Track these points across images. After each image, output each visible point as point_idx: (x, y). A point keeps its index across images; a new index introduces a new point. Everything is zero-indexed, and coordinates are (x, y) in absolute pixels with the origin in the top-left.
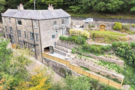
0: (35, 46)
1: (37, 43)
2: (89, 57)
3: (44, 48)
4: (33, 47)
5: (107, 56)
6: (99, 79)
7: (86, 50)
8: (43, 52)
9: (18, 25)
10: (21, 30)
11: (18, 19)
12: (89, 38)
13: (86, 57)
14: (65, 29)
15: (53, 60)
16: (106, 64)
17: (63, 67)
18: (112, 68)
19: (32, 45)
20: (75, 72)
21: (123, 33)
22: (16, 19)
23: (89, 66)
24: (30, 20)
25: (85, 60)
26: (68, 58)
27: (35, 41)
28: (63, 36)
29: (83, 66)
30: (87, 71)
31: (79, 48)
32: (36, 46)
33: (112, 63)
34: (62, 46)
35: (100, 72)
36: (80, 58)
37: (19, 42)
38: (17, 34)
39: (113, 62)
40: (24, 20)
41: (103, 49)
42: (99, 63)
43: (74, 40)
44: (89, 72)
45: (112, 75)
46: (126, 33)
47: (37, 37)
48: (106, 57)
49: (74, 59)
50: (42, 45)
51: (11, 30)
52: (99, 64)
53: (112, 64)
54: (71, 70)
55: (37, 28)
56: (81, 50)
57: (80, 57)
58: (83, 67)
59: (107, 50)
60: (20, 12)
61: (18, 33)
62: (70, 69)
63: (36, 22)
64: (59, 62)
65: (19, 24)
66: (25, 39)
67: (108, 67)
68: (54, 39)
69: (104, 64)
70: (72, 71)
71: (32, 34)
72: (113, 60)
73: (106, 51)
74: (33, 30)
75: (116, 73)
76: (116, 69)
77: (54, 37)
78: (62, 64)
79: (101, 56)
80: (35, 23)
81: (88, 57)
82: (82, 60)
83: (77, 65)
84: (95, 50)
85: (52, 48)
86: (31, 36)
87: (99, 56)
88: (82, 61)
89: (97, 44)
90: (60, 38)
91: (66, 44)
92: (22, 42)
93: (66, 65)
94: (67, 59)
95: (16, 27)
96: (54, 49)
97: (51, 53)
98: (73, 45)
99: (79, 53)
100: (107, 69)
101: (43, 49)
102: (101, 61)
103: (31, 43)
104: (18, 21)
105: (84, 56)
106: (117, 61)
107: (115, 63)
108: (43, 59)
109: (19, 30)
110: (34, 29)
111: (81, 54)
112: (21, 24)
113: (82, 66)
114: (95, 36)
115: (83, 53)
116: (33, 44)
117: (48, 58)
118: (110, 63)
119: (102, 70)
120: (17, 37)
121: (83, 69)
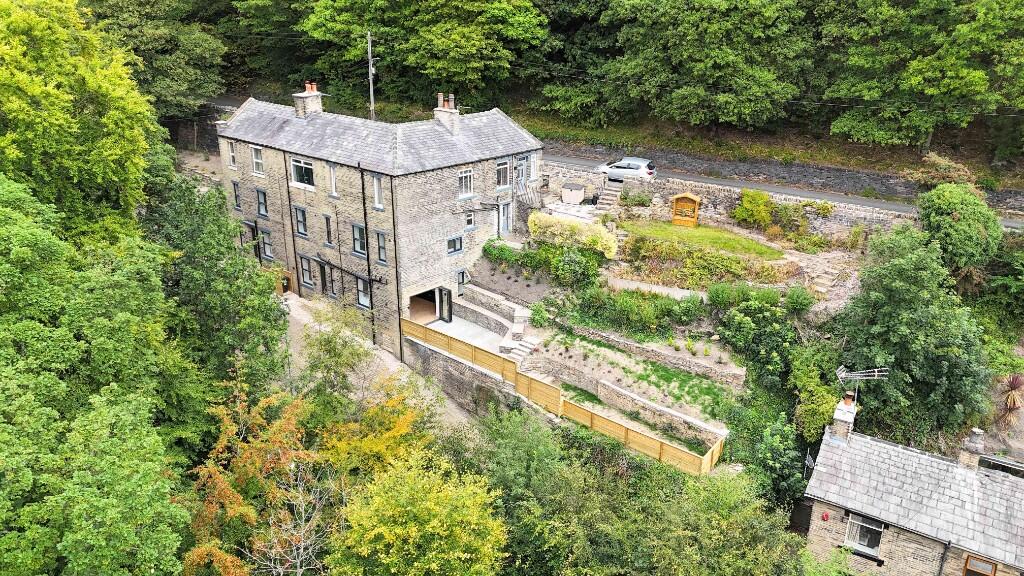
0: (369, 283)
1: (379, 271)
2: (605, 346)
3: (413, 299)
4: (361, 287)
5: (681, 343)
6: (626, 438)
7: (595, 315)
8: (406, 314)
9: (295, 184)
10: (308, 209)
11: (298, 158)
12: (617, 258)
13: (590, 346)
14: (512, 209)
15: (446, 354)
16: (668, 380)
17: (489, 384)
18: (688, 398)
19: (357, 278)
20: (535, 406)
21: (773, 245)
22: (287, 156)
23: (597, 382)
24: (353, 171)
25: (586, 357)
26: (515, 344)
27: (372, 262)
28: (498, 244)
29: (577, 384)
30: (588, 405)
31: (568, 304)
32: (376, 285)
33: (697, 375)
34: (489, 289)
35: (641, 411)
36: (563, 348)
37: (299, 260)
38: (287, 222)
39: (700, 371)
40: (327, 167)
41: (669, 313)
42: (643, 373)
43: (547, 262)
44: (598, 409)
45: (686, 422)
46: (787, 244)
47: (379, 248)
48: (677, 349)
49: (536, 350)
50: (402, 285)
51: (260, 203)
52: (641, 378)
53: (696, 381)
54: (523, 397)
55: (381, 206)
56: (575, 314)
57: (566, 343)
58: (575, 389)
59: (684, 318)
60: (305, 122)
61: (295, 222)
62: (517, 395)
63: (379, 180)
64: (474, 359)
65: (301, 180)
66: (328, 251)
67: (676, 392)
68: (455, 256)
69: (661, 377)
70: (526, 400)
71: (361, 230)
72: (704, 362)
73: (681, 323)
74: (365, 214)
75: (702, 416)
76: (706, 403)
77: (458, 247)
78: (485, 371)
79: (655, 345)
80: (373, 187)
81: (599, 344)
82: (570, 357)
83: (548, 380)
84: (634, 317)
85: (445, 298)
86: (354, 239)
87: (645, 345)
88: (570, 363)
89: (645, 288)
90: (486, 252)
91: (510, 281)
92: (314, 264)
93: (498, 377)
94: (508, 351)
95: (286, 194)
96: (455, 299)
97: (441, 318)
98: (539, 288)
99: (562, 328)
100: (670, 400)
101: (406, 302)
102: (653, 364)
103: (354, 269)
104: (299, 169)
105: (584, 338)
106: (717, 368)
107: (707, 378)
108: (405, 344)
109: (302, 205)
110: (371, 214)
111: (569, 332)
112: (310, 182)
113: (573, 384)
114: (643, 252)
115: (578, 328)
116: (365, 275)
117: (426, 341)
118: (686, 376)
119: (647, 402)
120: (289, 239)
121: (572, 393)
